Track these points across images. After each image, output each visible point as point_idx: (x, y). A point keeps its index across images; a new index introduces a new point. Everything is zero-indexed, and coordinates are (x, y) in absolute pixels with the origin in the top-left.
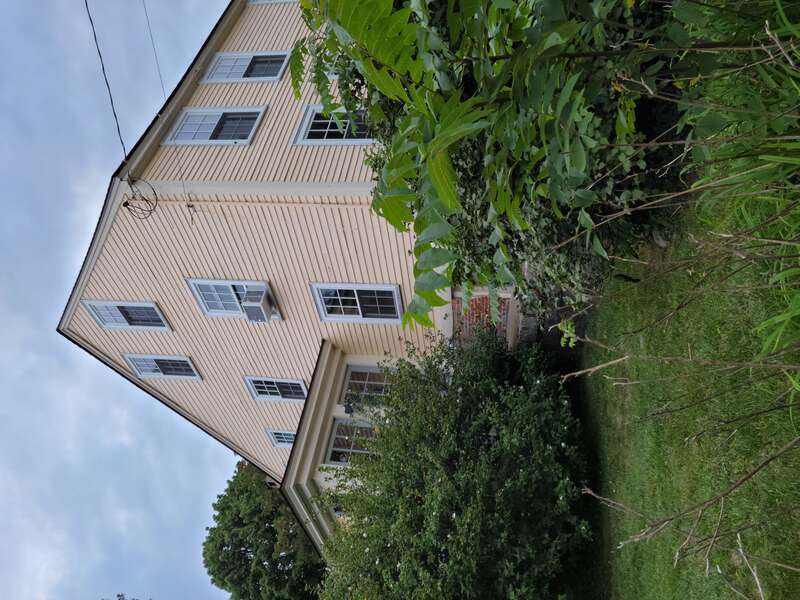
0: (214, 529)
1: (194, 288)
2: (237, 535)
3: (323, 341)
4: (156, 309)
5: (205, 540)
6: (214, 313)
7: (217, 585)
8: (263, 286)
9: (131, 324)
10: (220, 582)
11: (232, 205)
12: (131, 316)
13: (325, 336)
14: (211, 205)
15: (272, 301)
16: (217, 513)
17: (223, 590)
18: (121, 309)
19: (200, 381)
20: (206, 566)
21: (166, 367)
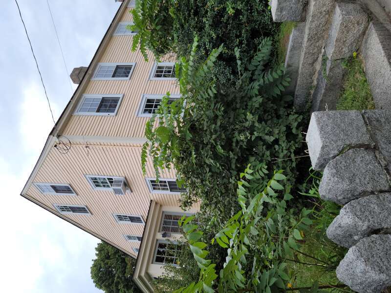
0: (96, 260)
1: (89, 179)
2: (107, 264)
3: (151, 201)
4: (70, 187)
5: (92, 266)
6: (98, 188)
7: (98, 287)
8: (122, 179)
9: (57, 192)
10: (99, 286)
11: (108, 147)
12: (56, 189)
13: (152, 199)
14: (97, 147)
15: (126, 184)
16: (97, 252)
17: (101, 290)
18: (52, 186)
19: (91, 215)
20: (92, 278)
21: (74, 209)
